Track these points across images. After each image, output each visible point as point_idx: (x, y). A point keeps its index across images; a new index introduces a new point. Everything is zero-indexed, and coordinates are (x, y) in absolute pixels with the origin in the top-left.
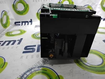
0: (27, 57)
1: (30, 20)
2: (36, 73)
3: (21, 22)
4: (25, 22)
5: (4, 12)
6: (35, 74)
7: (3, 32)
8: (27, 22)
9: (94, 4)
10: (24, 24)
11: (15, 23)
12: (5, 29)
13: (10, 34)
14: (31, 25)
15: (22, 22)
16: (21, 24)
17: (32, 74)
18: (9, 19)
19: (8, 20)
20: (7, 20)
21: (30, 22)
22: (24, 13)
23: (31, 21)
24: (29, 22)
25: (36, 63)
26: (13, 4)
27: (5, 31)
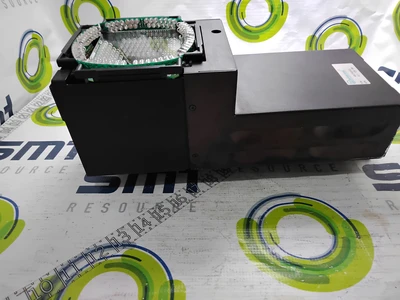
0: (87, 207)
2: (106, 266)
5: (30, 36)
6: (101, 267)
7: (26, 108)
9: (367, 13)
12: (32, 95)
13: (49, 116)
17: (93, 267)
19: (46, 63)
20: (42, 61)
25: (114, 230)
26: (63, 4)
27: (32, 102)
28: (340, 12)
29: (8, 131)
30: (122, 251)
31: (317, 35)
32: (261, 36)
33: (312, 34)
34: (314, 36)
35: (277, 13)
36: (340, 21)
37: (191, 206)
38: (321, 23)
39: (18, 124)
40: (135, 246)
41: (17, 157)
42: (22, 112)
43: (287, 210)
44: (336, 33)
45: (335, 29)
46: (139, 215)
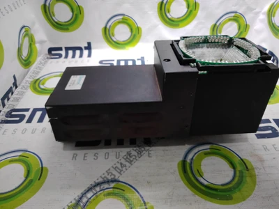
0: (85, 157)
1: (86, 45)
2: (105, 195)
3: (64, 49)
4: (74, 49)
6: (102, 196)
7: (24, 81)
8: (80, 49)
10: (70, 53)
11: (50, 50)
12: (27, 70)
14: (89, 58)
15: (67, 49)
16: (63, 53)
17: (97, 197)
18: (35, 43)
19: (33, 46)
20: (30, 45)
21: (86, 48)
22: (70, 28)
23: (89, 47)
24: (83, 48)
25: (104, 172)
26: (43, 3)
27: (28, 76)
28: (233, 9)
29: (17, 100)
30: (112, 185)
31: (218, 24)
32: (181, 24)
33: (214, 23)
34: (215, 24)
35: (192, 9)
36: (233, 14)
37: (149, 154)
38: (220, 16)
39: (22, 94)
40: (119, 181)
41: (30, 121)
42: (23, 84)
43: (206, 154)
44: (230, 22)
45: (230, 20)
46: (118, 160)
